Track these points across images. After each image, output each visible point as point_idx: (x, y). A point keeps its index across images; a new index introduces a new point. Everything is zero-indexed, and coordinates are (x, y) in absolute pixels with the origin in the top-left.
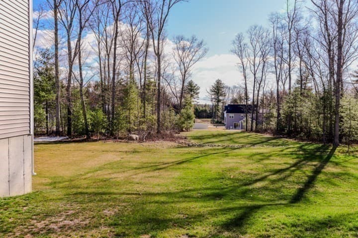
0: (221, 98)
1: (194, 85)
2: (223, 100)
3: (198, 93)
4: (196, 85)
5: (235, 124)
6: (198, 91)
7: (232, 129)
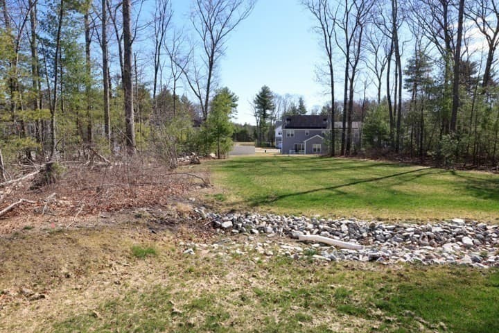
0: (268, 112)
1: (231, 94)
2: (272, 114)
3: (237, 105)
4: (234, 94)
5: (296, 145)
6: (236, 103)
7: (292, 153)
